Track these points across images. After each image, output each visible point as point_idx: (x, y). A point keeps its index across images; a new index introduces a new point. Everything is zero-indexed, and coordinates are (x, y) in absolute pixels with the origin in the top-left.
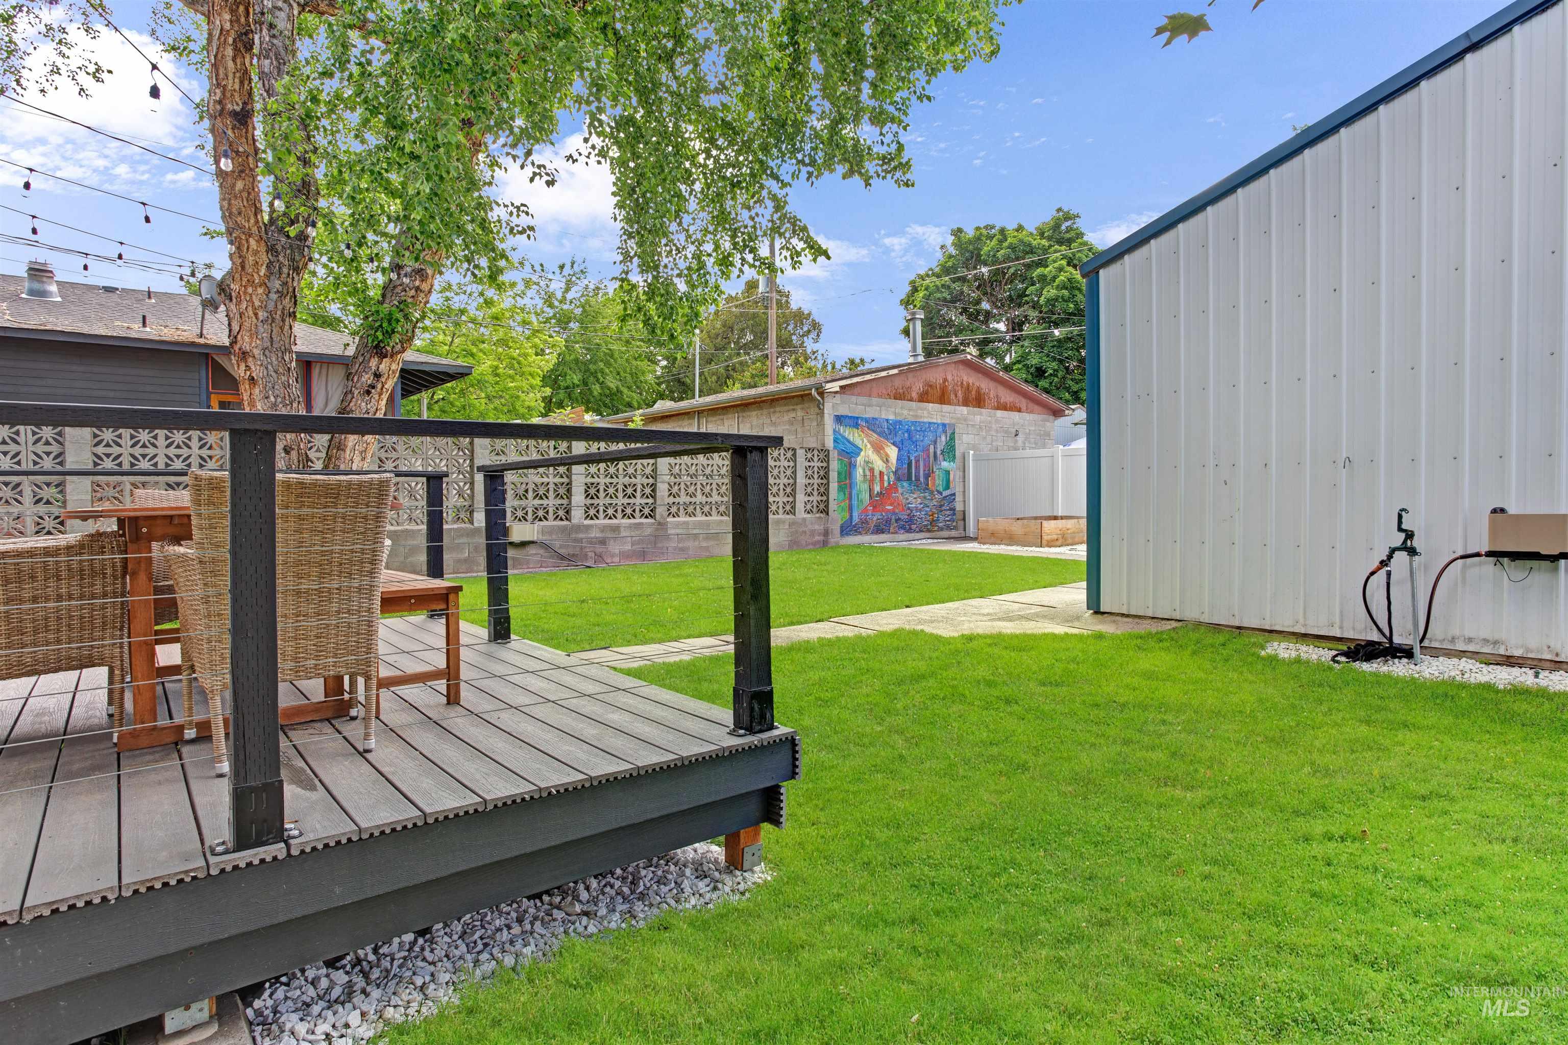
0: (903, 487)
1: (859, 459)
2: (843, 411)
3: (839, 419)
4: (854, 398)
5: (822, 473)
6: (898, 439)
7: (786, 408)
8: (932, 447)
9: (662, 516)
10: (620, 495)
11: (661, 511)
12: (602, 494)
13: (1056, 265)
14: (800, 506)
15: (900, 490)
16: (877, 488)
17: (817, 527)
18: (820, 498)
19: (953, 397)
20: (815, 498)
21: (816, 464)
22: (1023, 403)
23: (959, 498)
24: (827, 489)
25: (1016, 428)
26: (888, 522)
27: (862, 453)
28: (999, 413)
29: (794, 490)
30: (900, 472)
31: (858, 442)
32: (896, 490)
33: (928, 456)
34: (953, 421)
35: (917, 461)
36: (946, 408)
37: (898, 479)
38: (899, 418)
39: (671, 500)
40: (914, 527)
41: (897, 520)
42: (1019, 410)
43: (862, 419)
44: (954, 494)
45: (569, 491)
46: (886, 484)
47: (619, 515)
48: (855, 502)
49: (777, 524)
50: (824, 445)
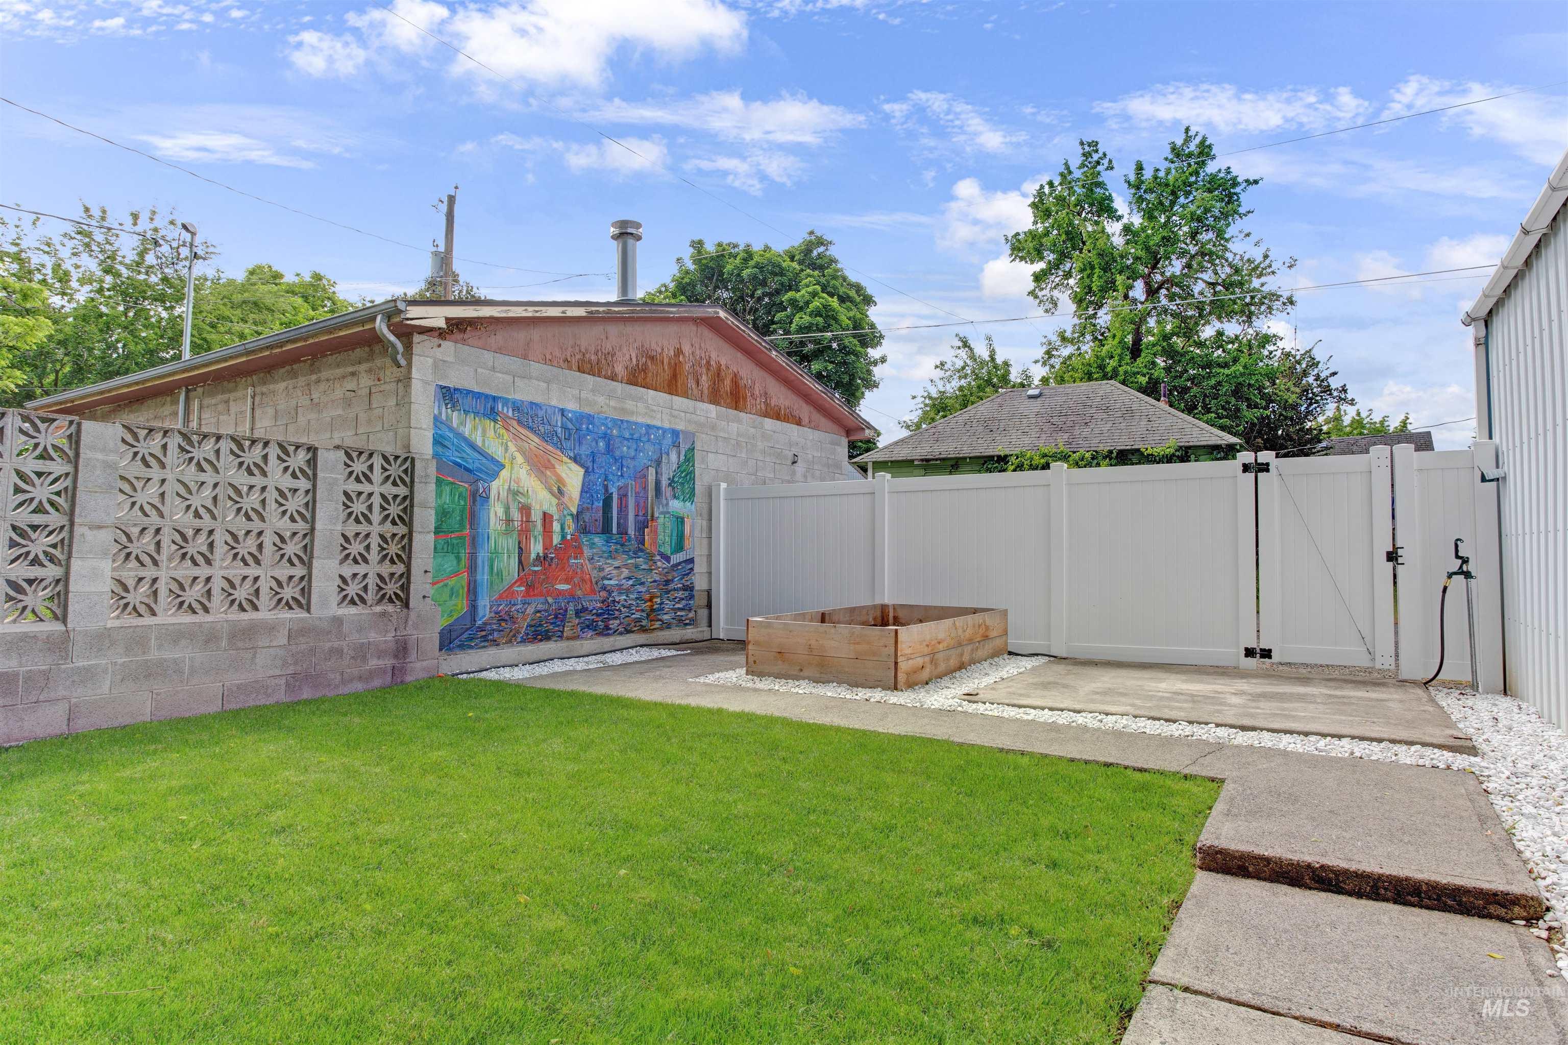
0: (592, 545)
1: (495, 485)
2: (458, 378)
3: (449, 395)
4: (488, 356)
5: (394, 510)
6: (584, 451)
7: (339, 372)
8: (652, 471)
13: (810, 289)
14: (324, 587)
15: (587, 552)
16: (536, 548)
17: (373, 636)
18: (386, 569)
19: (691, 383)
20: (373, 568)
21: (377, 487)
22: (804, 411)
23: (700, 567)
24: (408, 549)
25: (794, 450)
26: (560, 617)
27: (504, 474)
28: (769, 423)
29: (309, 550)
30: (587, 516)
31: (495, 449)
32: (579, 552)
33: (645, 488)
34: (691, 428)
35: (623, 497)
36: (678, 401)
37: (584, 530)
38: (587, 410)
40: (614, 624)
41: (578, 613)
42: (799, 423)
43: (506, 402)
44: (691, 561)
46: (556, 540)
48: (483, 576)
49: (249, 632)
50: (407, 447)
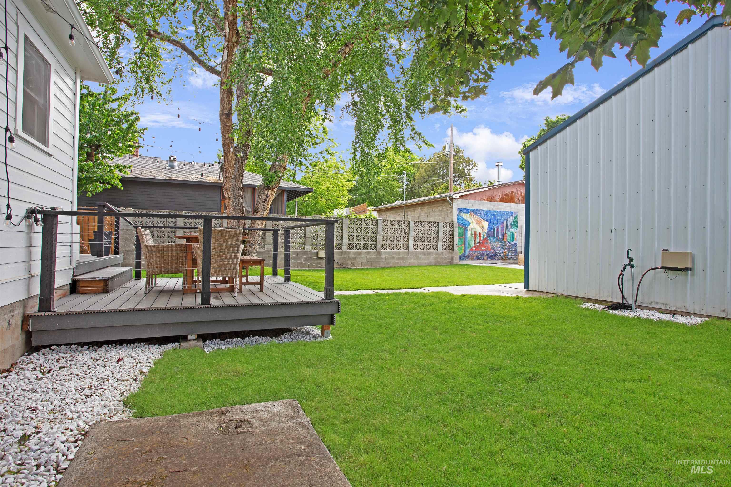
0: (490, 240)
1: (469, 227)
2: (462, 206)
3: (460, 210)
4: (467, 200)
5: (451, 233)
6: (488, 219)
8: (505, 222)
9: (379, 249)
10: (362, 240)
11: (379, 246)
12: (355, 240)
14: (440, 247)
15: (489, 241)
16: (478, 240)
17: (448, 256)
18: (449, 244)
19: (516, 200)
20: (447, 243)
21: (448, 229)
23: (519, 245)
24: (453, 240)
26: (483, 255)
27: (471, 225)
29: (438, 240)
30: (489, 233)
31: (469, 220)
32: (487, 241)
33: (504, 226)
34: (516, 211)
35: (498, 228)
36: (513, 205)
37: (488, 236)
38: (489, 209)
39: (384, 243)
40: (496, 258)
41: (487, 255)
43: (471, 210)
44: (517, 244)
45: (342, 238)
46: (482, 238)
47: (362, 248)
48: (467, 246)
49: (429, 254)
50: (452, 221)
